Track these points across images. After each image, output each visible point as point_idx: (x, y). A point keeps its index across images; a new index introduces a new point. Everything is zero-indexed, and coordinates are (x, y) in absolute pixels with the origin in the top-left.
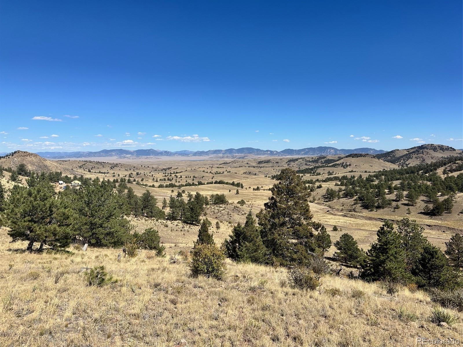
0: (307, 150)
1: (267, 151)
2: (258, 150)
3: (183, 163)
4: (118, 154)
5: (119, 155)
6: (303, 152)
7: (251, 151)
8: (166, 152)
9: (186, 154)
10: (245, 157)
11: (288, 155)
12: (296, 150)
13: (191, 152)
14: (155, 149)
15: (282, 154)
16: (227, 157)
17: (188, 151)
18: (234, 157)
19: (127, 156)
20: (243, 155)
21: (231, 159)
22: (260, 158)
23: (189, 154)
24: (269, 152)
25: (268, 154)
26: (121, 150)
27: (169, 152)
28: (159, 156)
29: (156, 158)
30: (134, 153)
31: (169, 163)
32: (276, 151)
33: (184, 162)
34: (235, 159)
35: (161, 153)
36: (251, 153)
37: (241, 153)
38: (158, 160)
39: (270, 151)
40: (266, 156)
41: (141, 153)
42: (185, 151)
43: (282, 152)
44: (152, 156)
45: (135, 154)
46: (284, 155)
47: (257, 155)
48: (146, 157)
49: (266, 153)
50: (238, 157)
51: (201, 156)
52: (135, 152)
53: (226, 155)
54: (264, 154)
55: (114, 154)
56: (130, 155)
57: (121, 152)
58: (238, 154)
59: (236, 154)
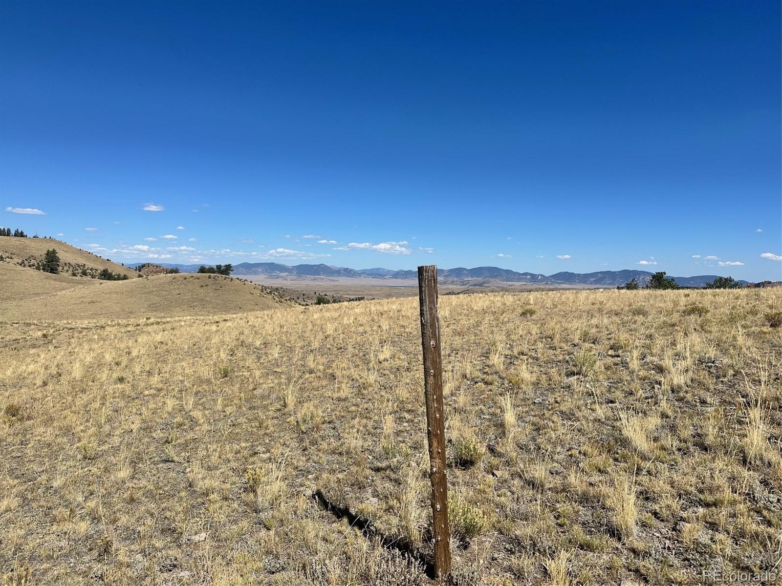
0: (599, 275)
1: (526, 274)
2: (508, 272)
3: (378, 291)
4: (267, 270)
5: (270, 272)
6: (592, 279)
7: (495, 274)
8: (346, 270)
9: (379, 275)
10: (484, 283)
11: (563, 283)
12: (579, 275)
13: (389, 271)
14: (329, 265)
15: (553, 280)
16: (453, 283)
17: (384, 269)
18: (465, 283)
19: (282, 274)
20: (480, 279)
21: (459, 287)
22: (512, 287)
23: (385, 276)
24: (529, 277)
25: (526, 280)
26: (272, 263)
27: (351, 270)
28: (334, 276)
29: (330, 280)
30: (293, 269)
31: (354, 290)
32: (542, 275)
33: (378, 288)
34: (467, 286)
35: (339, 272)
36: (495, 276)
37: (477, 277)
38: (336, 283)
39: (530, 274)
40: (522, 283)
41: (304, 270)
42: (378, 269)
43: (553, 276)
44: (323, 277)
45: (295, 272)
46: (557, 283)
47: (506, 281)
48: (313, 277)
49: (522, 278)
50: (472, 283)
51: (405, 278)
52: (295, 269)
53: (450, 279)
54: (519, 280)
55: (260, 270)
56: (287, 273)
57: (272, 268)
58: (472, 277)
59: (468, 277)
